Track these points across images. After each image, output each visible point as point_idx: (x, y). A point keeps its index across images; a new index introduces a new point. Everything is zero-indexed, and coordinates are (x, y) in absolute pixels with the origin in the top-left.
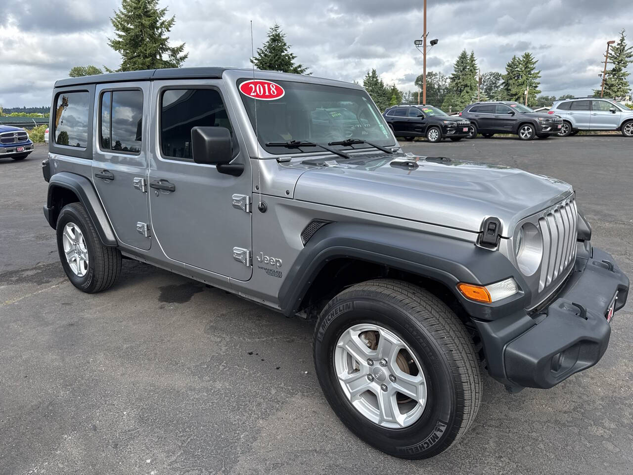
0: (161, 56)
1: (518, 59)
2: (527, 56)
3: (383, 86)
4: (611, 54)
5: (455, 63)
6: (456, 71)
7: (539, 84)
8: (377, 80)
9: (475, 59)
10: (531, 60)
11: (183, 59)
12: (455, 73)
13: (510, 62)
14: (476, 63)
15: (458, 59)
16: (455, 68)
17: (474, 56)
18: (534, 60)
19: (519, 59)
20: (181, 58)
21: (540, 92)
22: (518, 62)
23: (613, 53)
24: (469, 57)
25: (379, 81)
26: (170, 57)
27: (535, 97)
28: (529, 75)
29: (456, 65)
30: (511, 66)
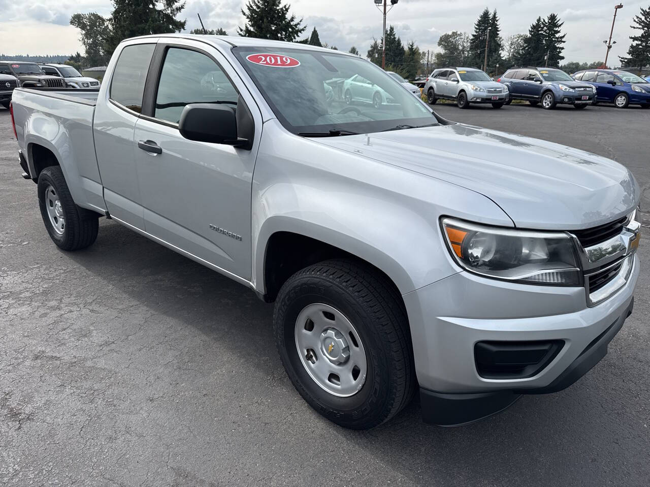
0: (154, 5)
1: (542, 20)
2: (553, 18)
3: (400, 45)
4: (641, 19)
5: (477, 23)
6: (476, 32)
7: (563, 48)
8: (395, 38)
9: (497, 19)
10: (557, 22)
11: (179, 9)
12: (476, 34)
13: (534, 24)
14: (498, 24)
15: (480, 19)
16: (476, 28)
17: (496, 16)
18: (560, 23)
19: (544, 21)
20: (177, 8)
21: (563, 58)
22: (542, 23)
23: (643, 18)
24: (491, 16)
25: (397, 39)
26: (165, 6)
27: (559, 63)
28: (553, 39)
29: (477, 25)
30: (536, 28)
